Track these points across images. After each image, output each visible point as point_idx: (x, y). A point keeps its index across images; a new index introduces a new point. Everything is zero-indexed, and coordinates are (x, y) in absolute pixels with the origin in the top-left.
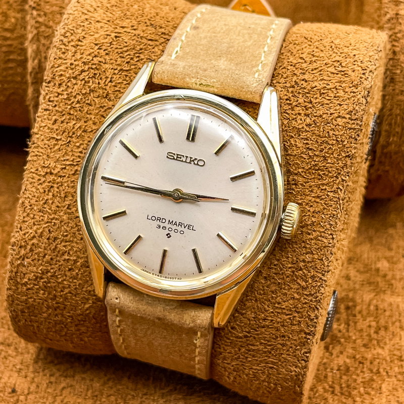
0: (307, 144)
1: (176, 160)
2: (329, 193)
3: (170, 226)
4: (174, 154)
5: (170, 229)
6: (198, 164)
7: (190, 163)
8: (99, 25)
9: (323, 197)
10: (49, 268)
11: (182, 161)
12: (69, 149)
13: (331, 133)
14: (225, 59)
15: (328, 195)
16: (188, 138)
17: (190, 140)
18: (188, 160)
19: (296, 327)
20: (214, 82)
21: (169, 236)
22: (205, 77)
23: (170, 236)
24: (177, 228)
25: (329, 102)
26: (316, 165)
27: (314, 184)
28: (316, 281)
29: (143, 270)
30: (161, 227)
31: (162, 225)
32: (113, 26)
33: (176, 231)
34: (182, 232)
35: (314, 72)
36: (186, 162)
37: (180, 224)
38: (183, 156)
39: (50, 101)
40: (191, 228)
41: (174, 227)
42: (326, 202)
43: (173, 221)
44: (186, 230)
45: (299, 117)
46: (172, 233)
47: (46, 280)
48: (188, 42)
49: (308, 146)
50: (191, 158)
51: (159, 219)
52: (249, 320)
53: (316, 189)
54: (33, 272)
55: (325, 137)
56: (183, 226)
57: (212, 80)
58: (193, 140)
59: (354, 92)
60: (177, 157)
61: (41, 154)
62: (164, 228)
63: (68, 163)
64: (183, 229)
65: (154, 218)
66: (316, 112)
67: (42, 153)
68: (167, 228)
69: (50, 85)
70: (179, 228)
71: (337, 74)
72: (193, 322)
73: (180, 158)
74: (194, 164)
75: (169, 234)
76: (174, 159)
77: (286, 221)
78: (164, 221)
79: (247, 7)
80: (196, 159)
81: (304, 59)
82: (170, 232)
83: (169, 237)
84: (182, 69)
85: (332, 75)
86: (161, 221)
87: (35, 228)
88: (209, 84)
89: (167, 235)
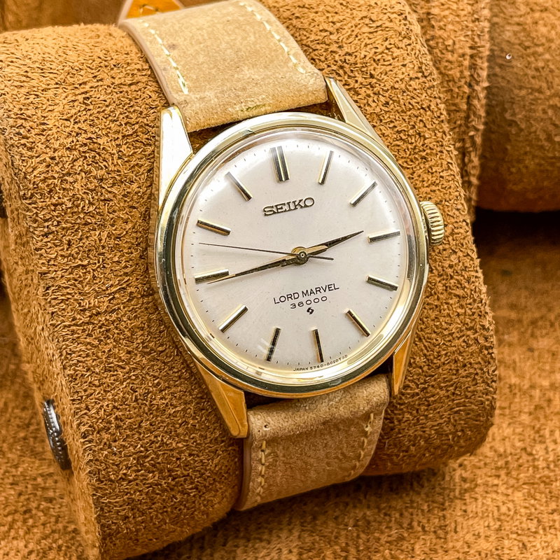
0: (395, 127)
1: (278, 212)
2: (441, 174)
3: (307, 298)
4: (273, 207)
5: (309, 302)
6: (306, 206)
7: (296, 209)
8: (50, 94)
9: (438, 182)
10: (152, 438)
11: (285, 211)
12: (108, 271)
13: (413, 102)
14: (246, 68)
15: (441, 177)
16: (280, 179)
17: (283, 179)
18: (292, 207)
19: (474, 348)
20: (263, 99)
21: (310, 311)
22: (250, 96)
23: (313, 311)
24: (316, 296)
25: (390, 68)
26: (415, 148)
27: (421, 171)
28: (473, 282)
29: (298, 369)
30: (297, 305)
31: (296, 302)
32: (70, 88)
33: (316, 301)
34: (324, 299)
35: (351, 40)
36: (290, 210)
37: (318, 290)
38: (284, 204)
39: (46, 221)
40: (333, 288)
41: (312, 297)
42: (444, 186)
43: (307, 291)
44: (327, 293)
45: (371, 99)
46: (313, 306)
47: (153, 456)
48: (184, 66)
49: (396, 129)
50: (294, 202)
51: (289, 297)
52: (421, 368)
53: (426, 175)
54: (130, 456)
55: (410, 109)
56: (322, 290)
57: (260, 98)
58: (287, 178)
59: (409, 45)
60: (277, 209)
61: (70, 296)
62: (301, 304)
63: (114, 289)
64: (323, 294)
65: (283, 299)
66: (385, 86)
67: (70, 294)
68: (305, 303)
69: (34, 199)
70: (319, 295)
71: (376, 32)
72: (368, 403)
73: (282, 208)
74: (302, 207)
75: (309, 309)
76: (274, 213)
77: (435, 224)
78: (296, 296)
79: (147, 7)
80: (300, 201)
81: (326, 31)
82: (309, 306)
83: (311, 313)
84: (216, 100)
85: (371, 36)
86: (293, 297)
87: (110, 396)
88: (258, 104)
89: (308, 311)
